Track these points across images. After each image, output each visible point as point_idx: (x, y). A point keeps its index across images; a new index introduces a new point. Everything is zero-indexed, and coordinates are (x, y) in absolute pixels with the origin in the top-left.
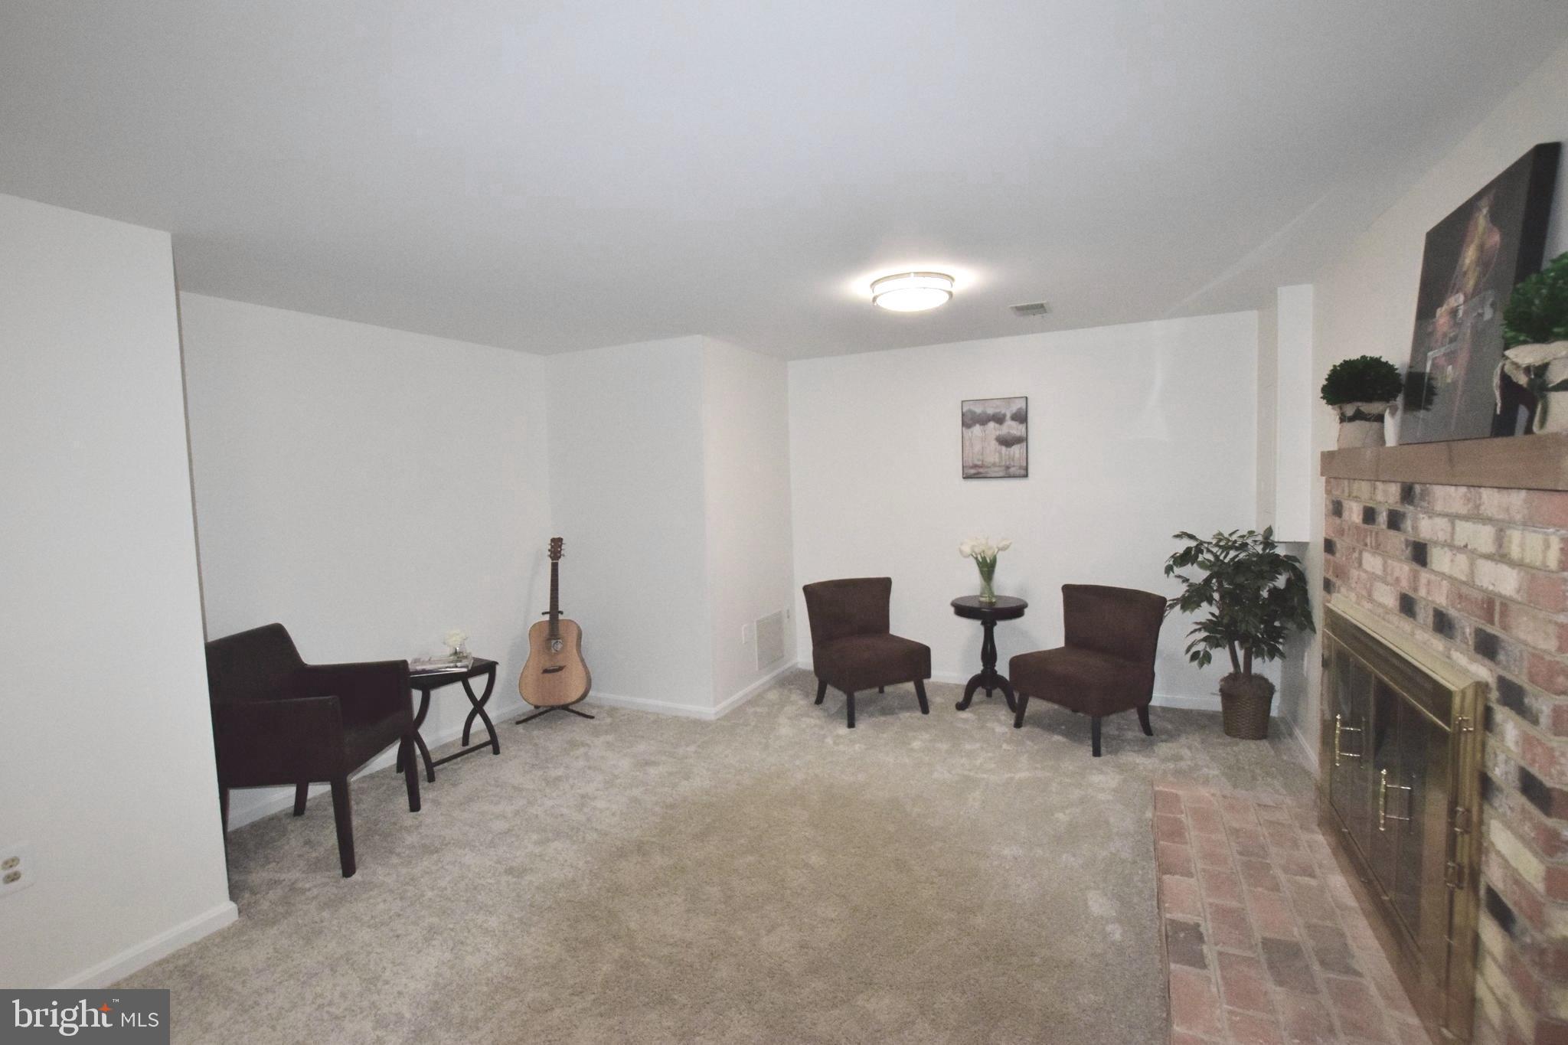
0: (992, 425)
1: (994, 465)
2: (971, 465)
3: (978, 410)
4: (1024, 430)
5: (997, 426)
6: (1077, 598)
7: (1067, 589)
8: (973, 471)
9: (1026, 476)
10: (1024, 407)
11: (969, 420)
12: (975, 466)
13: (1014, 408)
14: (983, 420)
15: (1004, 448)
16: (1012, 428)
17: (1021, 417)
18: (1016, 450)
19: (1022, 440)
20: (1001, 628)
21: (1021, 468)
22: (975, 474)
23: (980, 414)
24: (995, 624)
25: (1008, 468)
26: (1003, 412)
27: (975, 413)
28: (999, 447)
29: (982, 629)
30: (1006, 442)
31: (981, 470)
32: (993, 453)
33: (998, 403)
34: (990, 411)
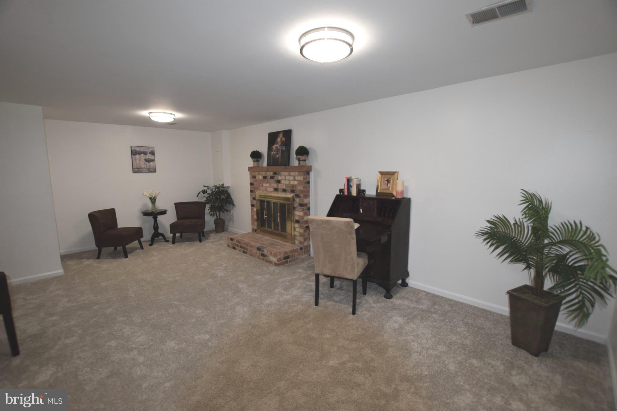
0: (142, 155)
1: (144, 168)
2: (136, 168)
3: (138, 149)
4: (154, 157)
5: (144, 155)
6: (179, 206)
7: (175, 204)
8: (137, 170)
9: (155, 172)
10: (153, 150)
11: (134, 153)
12: (137, 168)
13: (150, 150)
14: (140, 153)
15: (147, 163)
16: (149, 156)
17: (153, 153)
18: (152, 163)
19: (153, 160)
20: (160, 218)
21: (154, 169)
22: (138, 171)
23: (138, 151)
24: (157, 217)
25: (149, 169)
26: (146, 151)
27: (136, 150)
28: (145, 162)
29: (153, 219)
30: (148, 161)
31: (140, 170)
32: (143, 165)
33: (145, 148)
34: (142, 150)
